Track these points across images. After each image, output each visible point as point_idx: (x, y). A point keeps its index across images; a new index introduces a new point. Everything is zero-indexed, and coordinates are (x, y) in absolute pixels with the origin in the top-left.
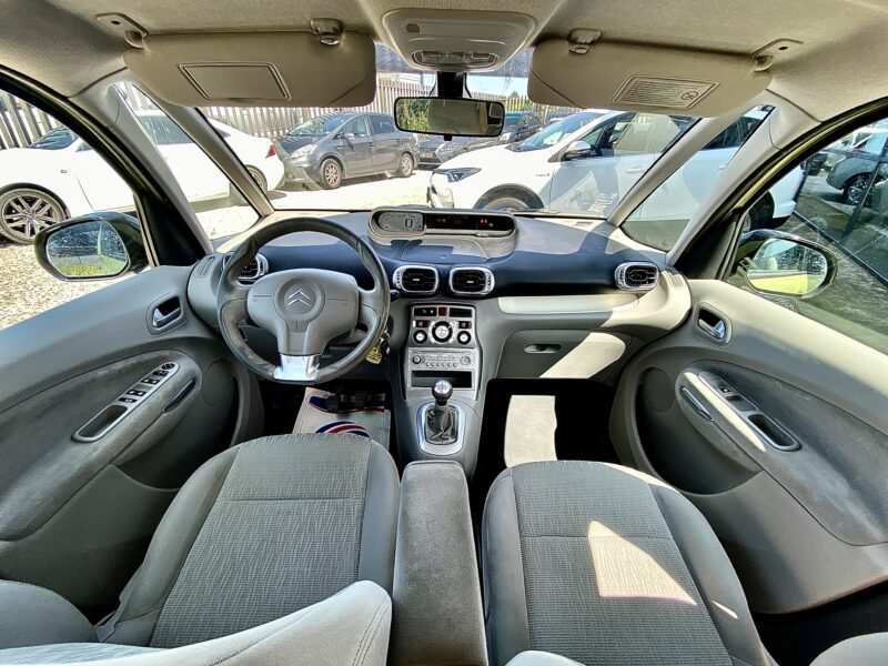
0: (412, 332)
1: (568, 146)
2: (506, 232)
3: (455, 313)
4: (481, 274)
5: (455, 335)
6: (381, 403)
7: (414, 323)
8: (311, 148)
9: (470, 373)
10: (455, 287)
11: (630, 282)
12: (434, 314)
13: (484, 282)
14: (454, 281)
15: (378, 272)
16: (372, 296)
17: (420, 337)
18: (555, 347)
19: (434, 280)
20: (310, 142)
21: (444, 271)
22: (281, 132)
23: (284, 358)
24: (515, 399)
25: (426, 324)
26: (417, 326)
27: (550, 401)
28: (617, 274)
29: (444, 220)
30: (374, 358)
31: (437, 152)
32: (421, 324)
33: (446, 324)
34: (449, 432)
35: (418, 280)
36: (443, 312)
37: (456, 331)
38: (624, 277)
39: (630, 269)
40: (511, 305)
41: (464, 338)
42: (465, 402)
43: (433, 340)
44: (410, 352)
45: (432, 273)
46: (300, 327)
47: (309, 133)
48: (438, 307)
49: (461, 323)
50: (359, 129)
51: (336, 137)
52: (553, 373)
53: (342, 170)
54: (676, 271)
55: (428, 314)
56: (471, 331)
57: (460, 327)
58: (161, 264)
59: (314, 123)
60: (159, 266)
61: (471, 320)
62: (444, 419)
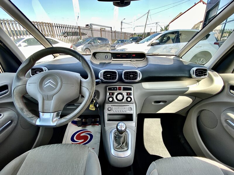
0: (107, 97)
1: (152, 42)
2: (142, 59)
3: (125, 89)
4: (136, 73)
5: (125, 98)
6: (97, 122)
7: (108, 94)
8: (82, 46)
9: (132, 114)
10: (125, 78)
11: (197, 75)
12: (116, 90)
13: (137, 76)
14: (125, 76)
15: (89, 70)
16: (86, 82)
17: (111, 99)
18: (165, 102)
19: (116, 76)
20: (82, 45)
21: (120, 72)
22: (74, 43)
23: (41, 114)
24: (146, 120)
25: (113, 94)
26: (110, 95)
27: (159, 120)
28: (191, 72)
29: (119, 56)
30: (92, 108)
31: (115, 47)
32: (111, 94)
33: (121, 94)
34: (124, 144)
35: (110, 75)
36: (120, 89)
37: (125, 97)
38: (194, 73)
39: (196, 70)
40: (147, 86)
41: (129, 99)
42: (131, 128)
43: (116, 101)
44: (107, 106)
45: (115, 73)
46: (49, 98)
47: (82, 42)
48: (118, 87)
49: (127, 93)
50: (95, 41)
51: (89, 43)
52: (162, 111)
53: (90, 52)
54: (213, 71)
55: (114, 90)
56: (132, 97)
57: (127, 95)
58: (4, 72)
59: (83, 40)
60: (4, 73)
61: (132, 92)
62: (122, 139)
